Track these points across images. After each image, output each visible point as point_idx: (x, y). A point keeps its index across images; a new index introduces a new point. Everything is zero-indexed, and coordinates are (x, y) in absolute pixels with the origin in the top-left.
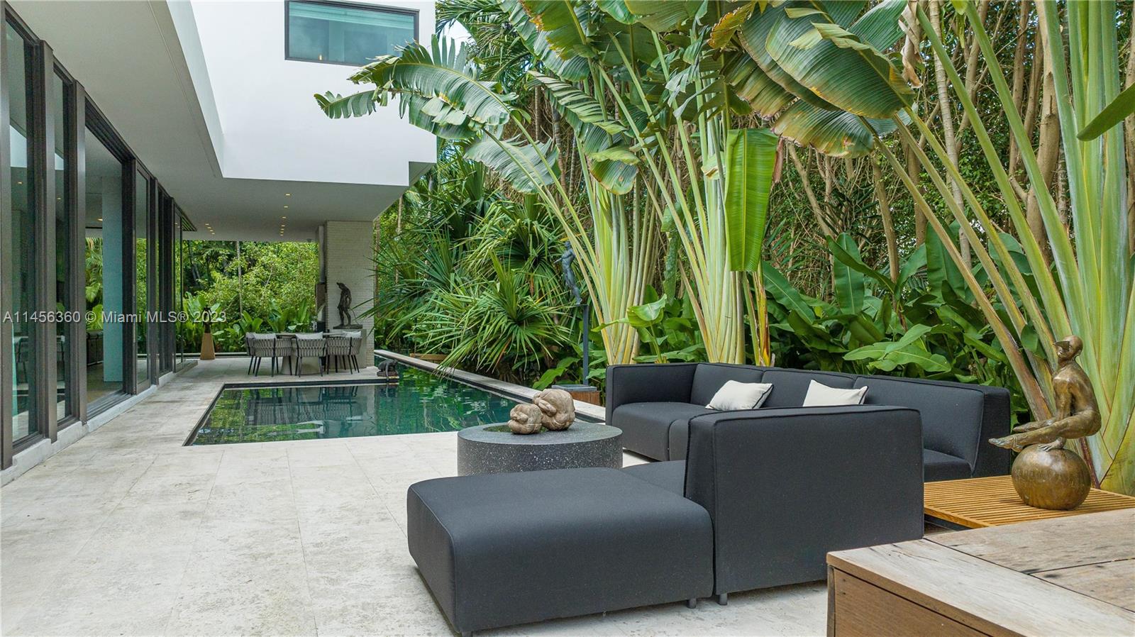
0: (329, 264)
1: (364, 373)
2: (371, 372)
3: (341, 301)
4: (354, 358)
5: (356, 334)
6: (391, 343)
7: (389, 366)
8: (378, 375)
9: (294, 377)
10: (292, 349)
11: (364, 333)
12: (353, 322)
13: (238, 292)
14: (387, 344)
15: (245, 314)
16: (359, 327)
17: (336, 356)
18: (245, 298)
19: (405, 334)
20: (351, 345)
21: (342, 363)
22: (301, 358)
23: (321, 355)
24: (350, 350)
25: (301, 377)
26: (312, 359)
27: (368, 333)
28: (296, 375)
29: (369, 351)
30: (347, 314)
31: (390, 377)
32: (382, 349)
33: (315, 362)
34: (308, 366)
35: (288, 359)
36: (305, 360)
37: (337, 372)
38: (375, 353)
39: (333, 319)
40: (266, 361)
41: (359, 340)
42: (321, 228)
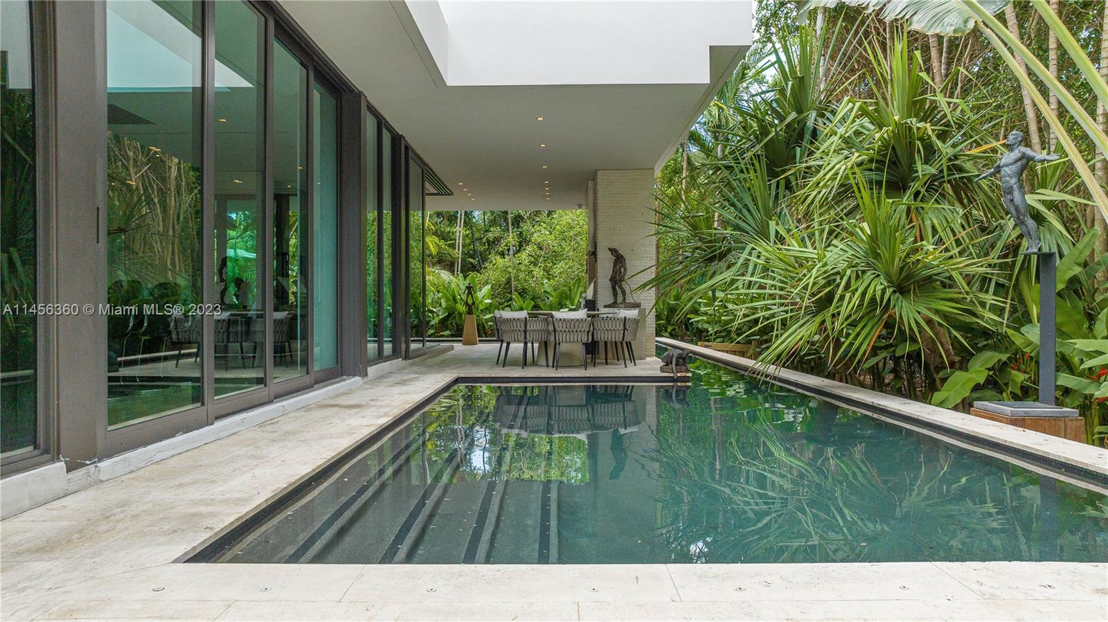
0: (600, 226)
1: (643, 366)
2: (651, 365)
3: (613, 271)
4: (629, 345)
5: (632, 313)
6: (673, 330)
7: (677, 358)
8: (662, 370)
9: (550, 369)
10: (548, 332)
11: (642, 313)
12: (629, 300)
13: (510, 273)
14: (669, 330)
15: (517, 296)
16: (636, 305)
17: (606, 342)
18: (517, 278)
19: (690, 319)
20: (625, 329)
21: (615, 351)
22: (559, 344)
23: (585, 340)
24: (624, 334)
25: (559, 370)
26: (573, 346)
27: (647, 311)
28: (553, 367)
29: (648, 337)
30: (621, 288)
31: (679, 375)
32: (663, 336)
33: (579, 350)
34: (569, 355)
35: (545, 345)
36: (564, 347)
37: (607, 363)
38: (657, 341)
39: (605, 296)
40: (516, 348)
41: (636, 322)
42: (590, 183)
